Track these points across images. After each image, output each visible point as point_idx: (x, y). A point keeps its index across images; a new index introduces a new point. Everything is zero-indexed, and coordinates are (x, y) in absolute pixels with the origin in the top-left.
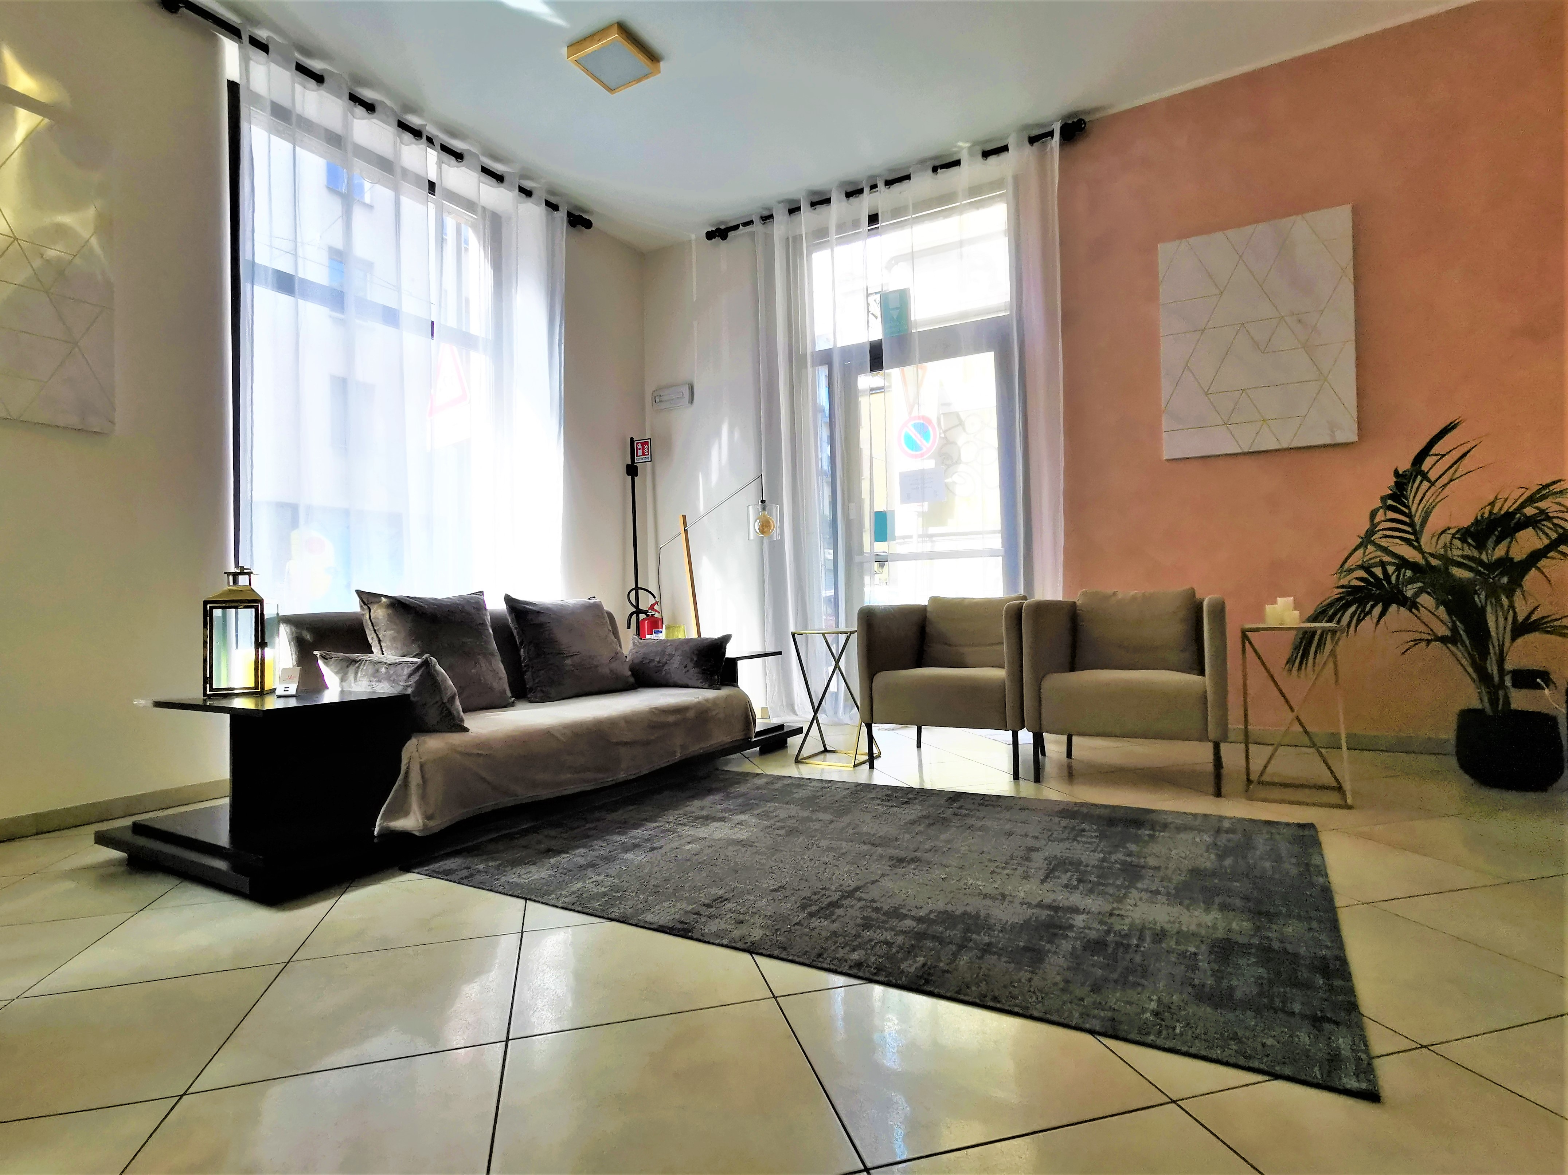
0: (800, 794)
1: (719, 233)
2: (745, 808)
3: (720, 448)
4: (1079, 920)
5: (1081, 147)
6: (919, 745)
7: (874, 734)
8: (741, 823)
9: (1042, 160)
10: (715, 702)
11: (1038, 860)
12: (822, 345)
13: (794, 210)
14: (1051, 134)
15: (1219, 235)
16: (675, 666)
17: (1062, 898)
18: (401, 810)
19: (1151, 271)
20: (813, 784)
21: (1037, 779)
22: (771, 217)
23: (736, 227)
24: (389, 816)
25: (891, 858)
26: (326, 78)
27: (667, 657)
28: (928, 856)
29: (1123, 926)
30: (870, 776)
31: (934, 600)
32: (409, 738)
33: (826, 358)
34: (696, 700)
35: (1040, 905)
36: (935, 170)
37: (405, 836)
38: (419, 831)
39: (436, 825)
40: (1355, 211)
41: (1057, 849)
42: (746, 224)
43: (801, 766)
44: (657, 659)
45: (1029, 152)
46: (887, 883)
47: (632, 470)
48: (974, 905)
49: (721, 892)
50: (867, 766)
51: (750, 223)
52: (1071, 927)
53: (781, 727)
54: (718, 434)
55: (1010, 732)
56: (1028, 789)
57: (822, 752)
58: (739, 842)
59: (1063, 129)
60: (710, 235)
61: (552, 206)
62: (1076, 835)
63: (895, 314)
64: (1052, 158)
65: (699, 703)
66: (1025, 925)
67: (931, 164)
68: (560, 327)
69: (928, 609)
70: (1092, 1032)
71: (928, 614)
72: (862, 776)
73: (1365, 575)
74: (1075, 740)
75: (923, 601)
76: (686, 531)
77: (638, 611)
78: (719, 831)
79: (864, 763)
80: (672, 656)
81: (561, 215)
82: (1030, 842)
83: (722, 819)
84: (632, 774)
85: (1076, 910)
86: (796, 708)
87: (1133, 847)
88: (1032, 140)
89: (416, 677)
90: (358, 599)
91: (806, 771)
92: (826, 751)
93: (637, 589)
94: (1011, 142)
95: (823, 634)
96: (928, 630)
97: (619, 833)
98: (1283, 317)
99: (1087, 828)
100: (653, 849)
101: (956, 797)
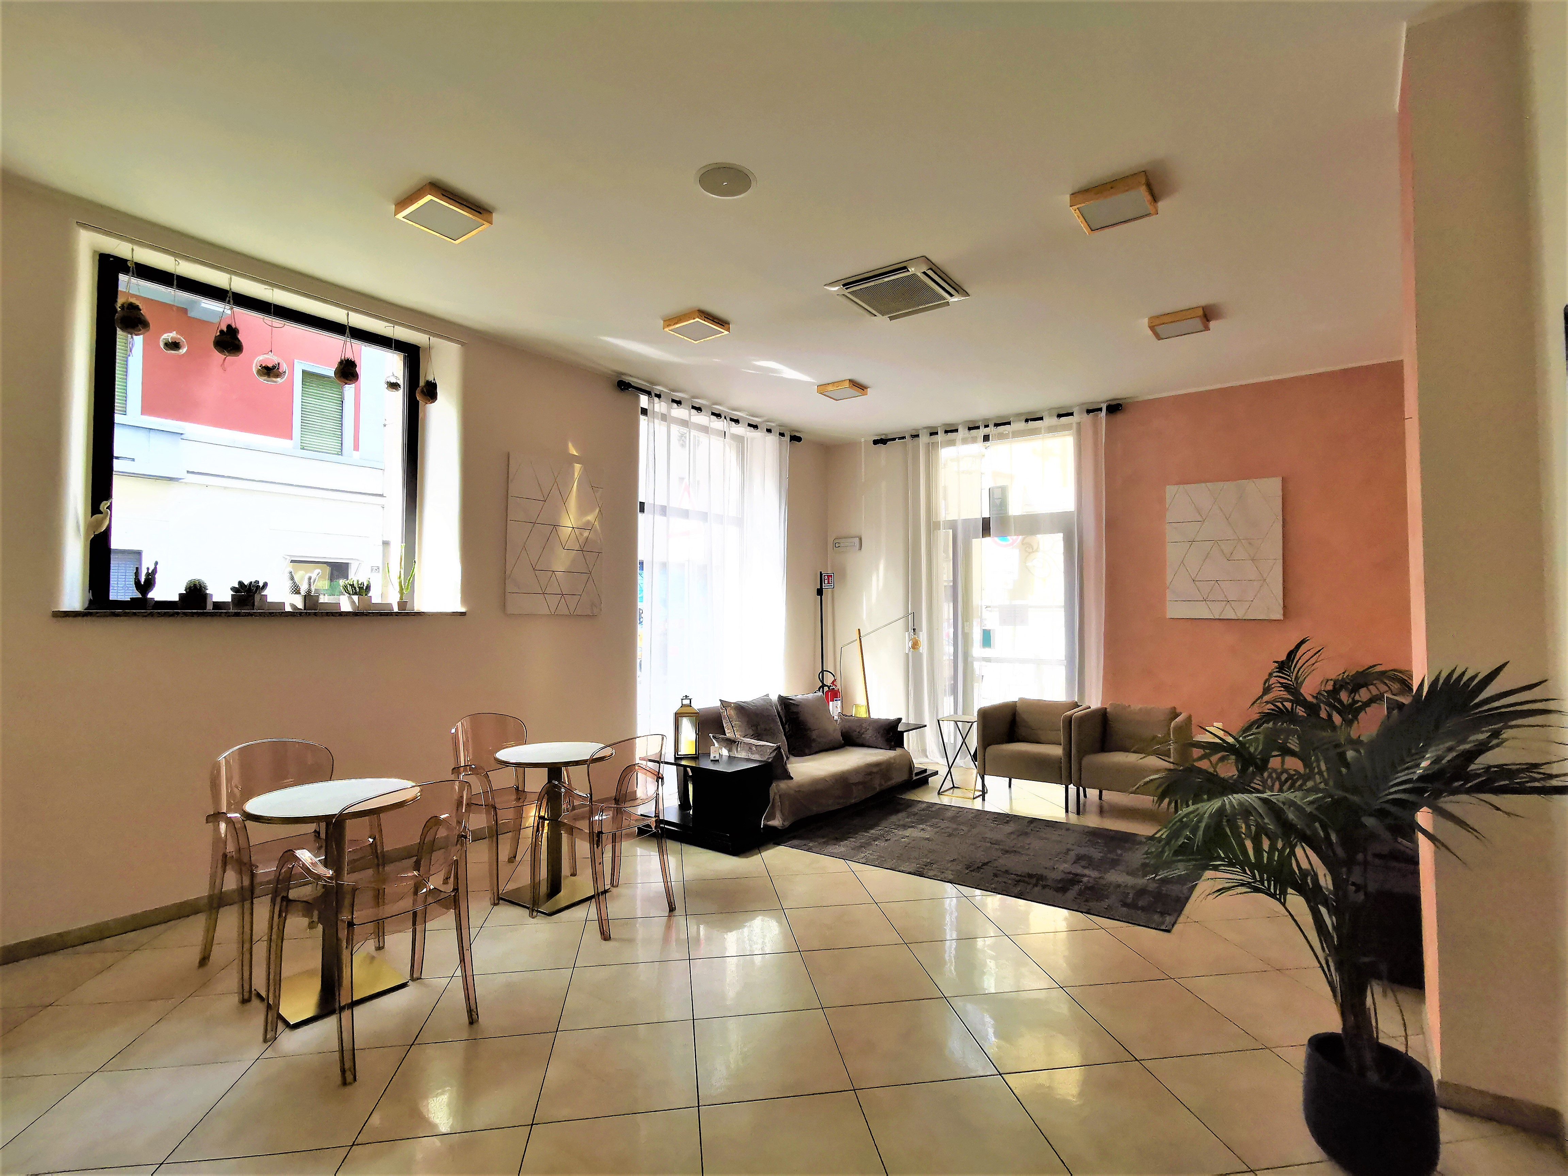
0: (949, 814)
1: (881, 441)
2: (922, 821)
3: (878, 576)
4: (1085, 879)
5: (1119, 417)
6: (1010, 786)
7: (986, 783)
8: (923, 829)
9: (1095, 425)
10: (894, 758)
11: (1072, 854)
12: (950, 518)
13: (933, 434)
14: (1100, 409)
15: (1203, 484)
16: (869, 735)
17: (1079, 870)
18: (771, 816)
19: (1162, 500)
20: (953, 809)
21: (1078, 813)
22: (917, 436)
23: (894, 439)
24: (767, 819)
25: (1002, 850)
26: (682, 401)
27: (863, 730)
28: (1020, 850)
29: (1103, 882)
30: (983, 805)
31: (1021, 699)
32: (771, 783)
33: (953, 525)
34: (886, 758)
35: (1070, 873)
36: (1027, 421)
37: (774, 828)
38: (781, 827)
39: (787, 824)
40: (1284, 481)
41: (1083, 851)
42: (900, 438)
43: (941, 796)
44: (858, 730)
45: (1087, 419)
46: (1001, 861)
47: (820, 592)
48: (1040, 871)
49: (928, 861)
50: (980, 799)
51: (904, 438)
52: (1081, 882)
53: (925, 771)
54: (877, 569)
55: (1064, 786)
56: (1073, 818)
57: (952, 788)
58: (927, 839)
59: (1107, 407)
60: (876, 442)
61: (782, 434)
62: (1094, 844)
63: (998, 502)
64: (1101, 423)
65: (887, 760)
66: (1061, 880)
67: (1024, 418)
68: (785, 509)
69: (1017, 703)
70: (1082, 912)
71: (1017, 708)
72: (977, 805)
73: (1273, 707)
74: (1104, 792)
75: (1016, 699)
76: (860, 639)
77: (823, 686)
78: (912, 832)
79: (979, 796)
80: (867, 730)
81: (787, 438)
82: (1069, 846)
83: (912, 827)
84: (857, 800)
85: (1084, 876)
86: (928, 754)
87: (1119, 852)
88: (1089, 411)
89: (774, 754)
90: (720, 703)
91: (945, 800)
92: (954, 787)
93: (823, 671)
94: (1075, 410)
95: (956, 722)
96: (1017, 718)
97: (865, 832)
98: (1240, 540)
99: (1100, 841)
100: (886, 840)
101: (1033, 821)
